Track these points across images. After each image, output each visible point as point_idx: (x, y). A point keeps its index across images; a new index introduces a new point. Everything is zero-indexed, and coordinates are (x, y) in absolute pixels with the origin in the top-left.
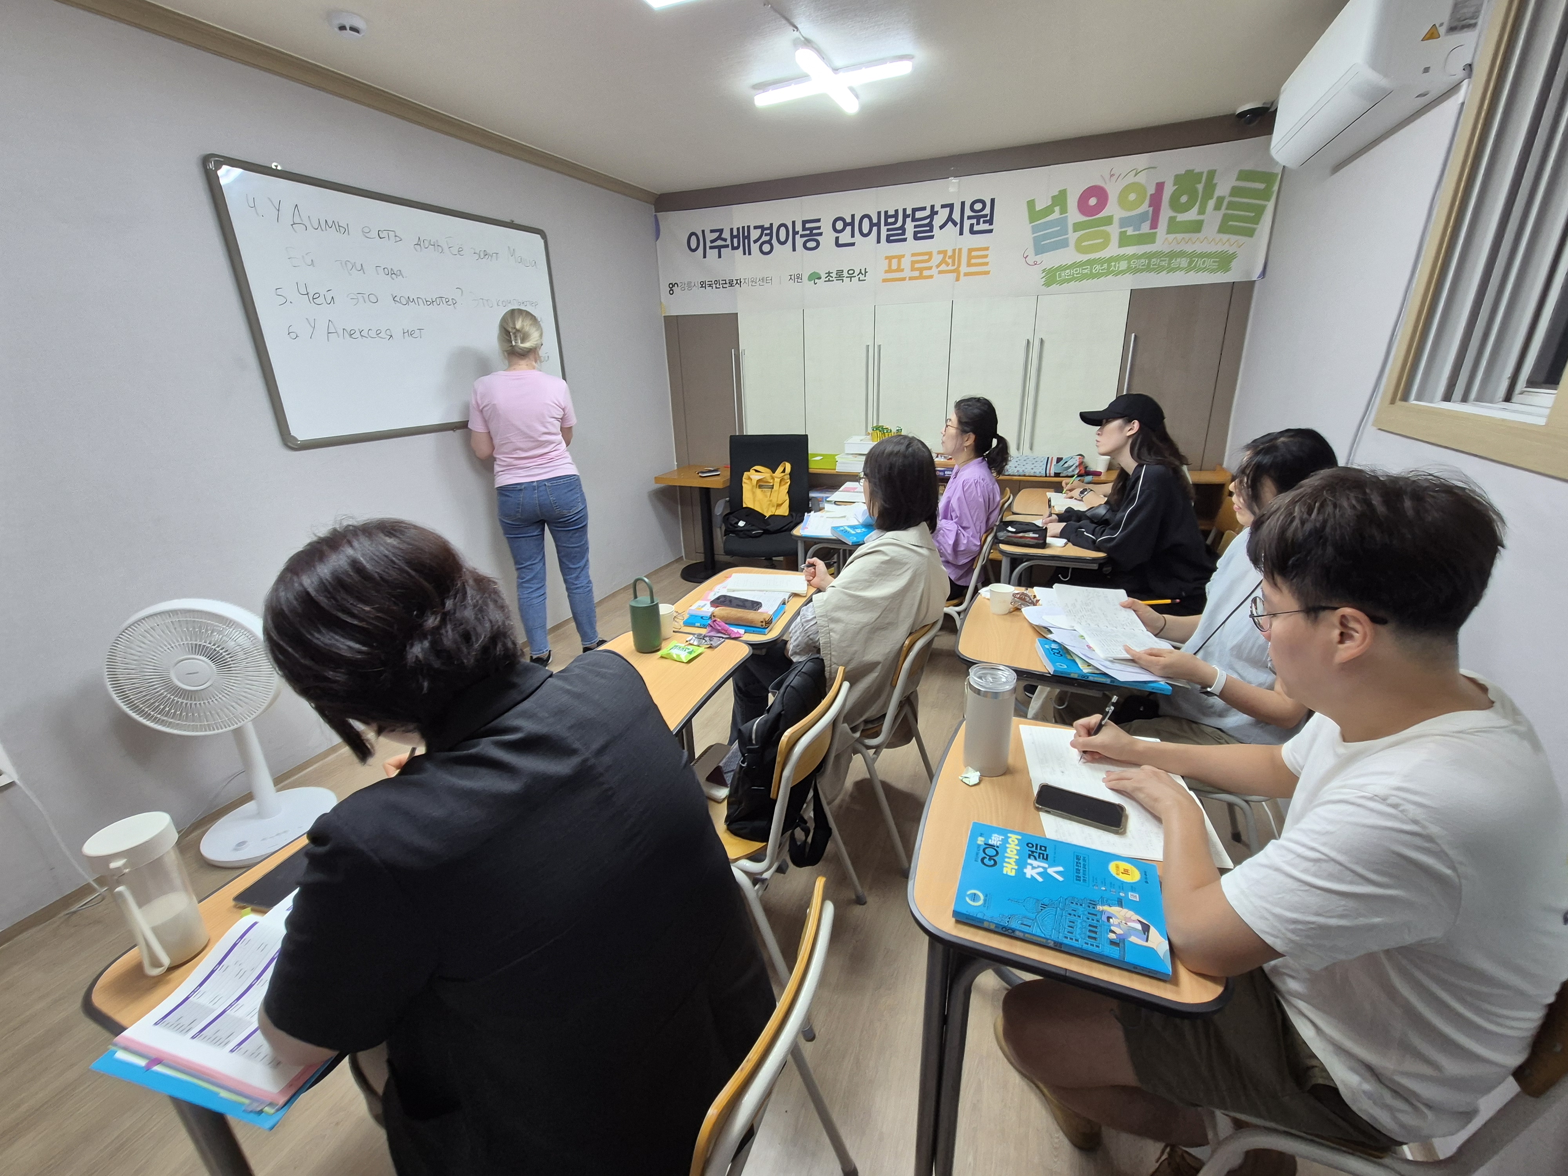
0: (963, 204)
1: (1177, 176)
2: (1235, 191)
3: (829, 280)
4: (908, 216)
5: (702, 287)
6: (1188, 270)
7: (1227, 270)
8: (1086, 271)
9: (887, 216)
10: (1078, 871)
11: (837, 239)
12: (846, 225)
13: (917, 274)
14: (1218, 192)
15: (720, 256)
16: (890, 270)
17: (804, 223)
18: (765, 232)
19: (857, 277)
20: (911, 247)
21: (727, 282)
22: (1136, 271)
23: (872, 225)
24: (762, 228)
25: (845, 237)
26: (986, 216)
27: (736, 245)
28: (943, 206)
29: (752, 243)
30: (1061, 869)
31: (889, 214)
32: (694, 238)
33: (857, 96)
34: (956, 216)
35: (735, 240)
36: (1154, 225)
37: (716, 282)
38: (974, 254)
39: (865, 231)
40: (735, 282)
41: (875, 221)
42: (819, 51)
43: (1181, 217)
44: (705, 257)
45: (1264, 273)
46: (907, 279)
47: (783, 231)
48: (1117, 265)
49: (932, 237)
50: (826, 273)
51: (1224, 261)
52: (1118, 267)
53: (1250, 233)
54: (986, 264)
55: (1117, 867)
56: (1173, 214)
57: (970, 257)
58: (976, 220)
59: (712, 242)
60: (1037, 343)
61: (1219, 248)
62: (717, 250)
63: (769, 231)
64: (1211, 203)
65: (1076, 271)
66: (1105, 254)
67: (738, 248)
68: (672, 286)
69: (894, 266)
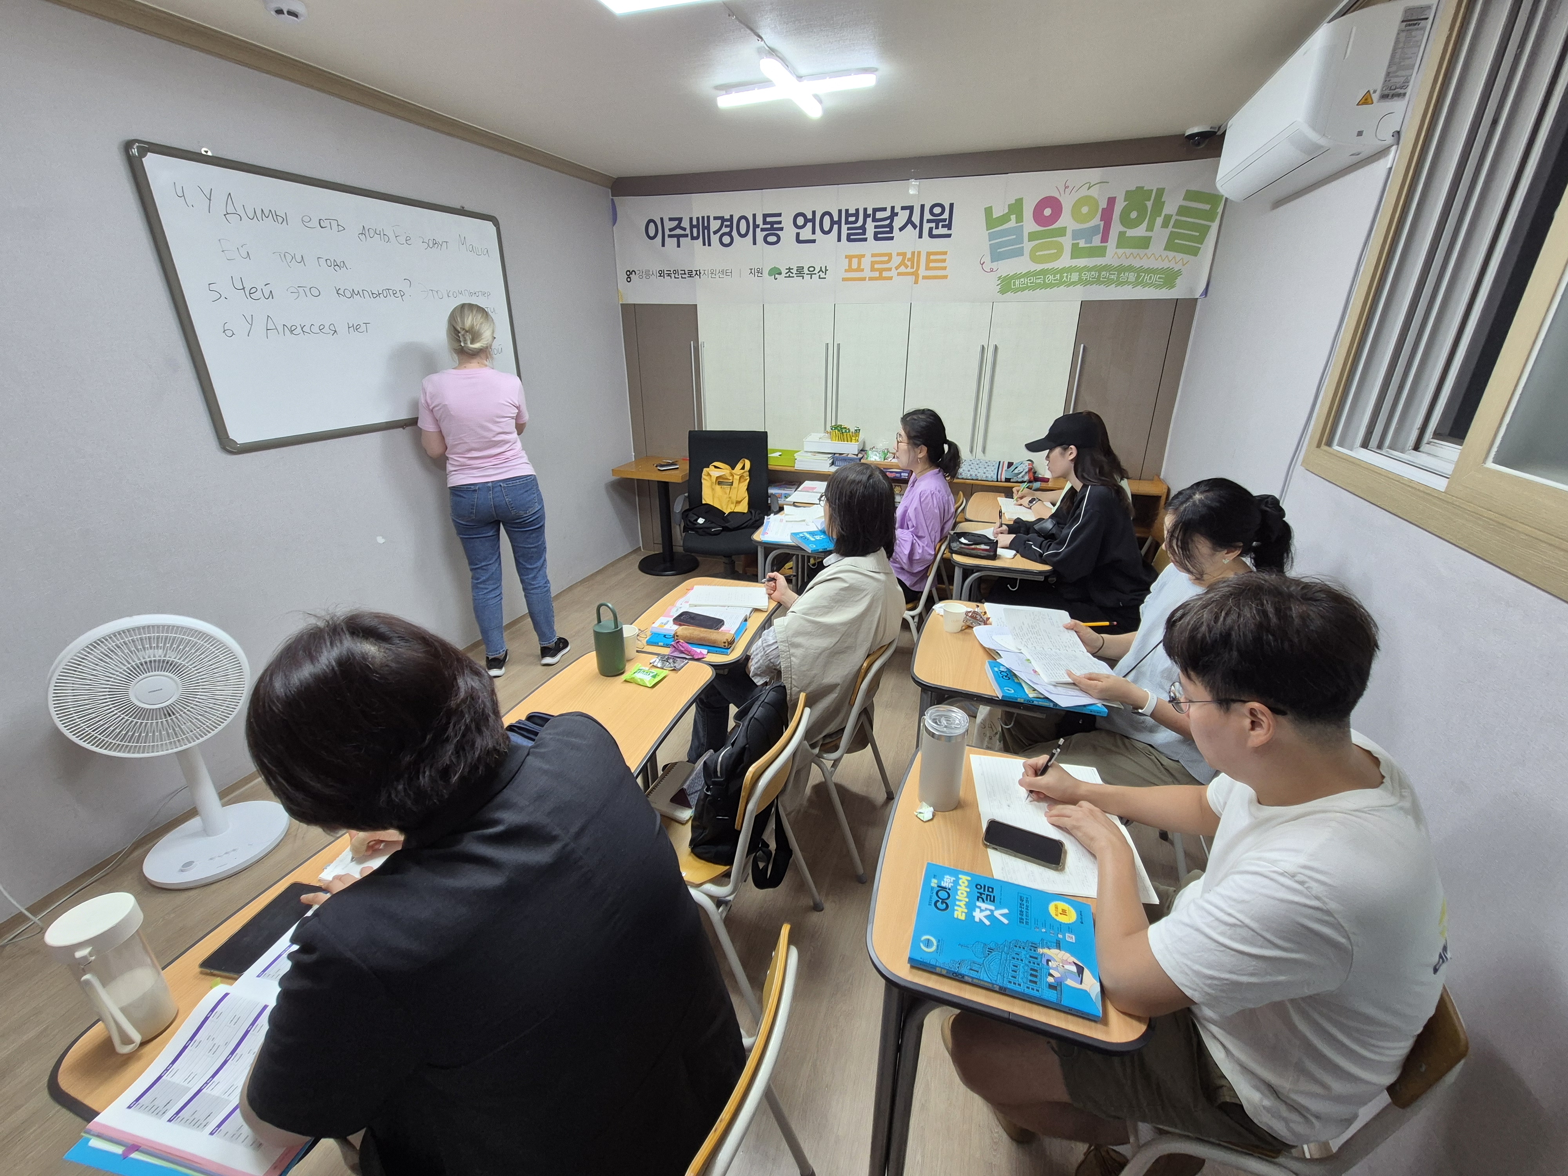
0: (923, 206)
1: (1127, 192)
2: (1182, 211)
3: (789, 277)
4: (869, 216)
5: (660, 276)
6: (1135, 284)
7: (1172, 286)
8: (1039, 281)
9: (848, 215)
10: (1021, 911)
11: (798, 234)
12: (807, 221)
13: (877, 274)
14: (1167, 210)
15: (679, 246)
16: (850, 269)
17: (765, 216)
18: (725, 223)
19: (818, 275)
20: (871, 247)
21: (687, 272)
22: (1086, 283)
23: (833, 223)
24: (722, 219)
25: (806, 234)
26: (945, 220)
27: (695, 234)
28: (903, 208)
29: (712, 233)
30: (1006, 911)
31: (850, 212)
32: (652, 225)
33: (820, 102)
34: (916, 219)
35: (695, 230)
36: (1105, 239)
37: (675, 272)
38: (932, 257)
39: (826, 227)
40: (694, 273)
41: (836, 218)
42: (783, 60)
43: (1130, 233)
44: (663, 245)
45: (1206, 292)
46: (867, 279)
47: (743, 222)
48: (1069, 277)
49: (892, 238)
50: (787, 269)
51: (1170, 277)
52: (1070, 278)
53: (1195, 252)
54: (945, 268)
55: (1056, 908)
56: (1123, 229)
57: (928, 261)
58: (934, 224)
59: (671, 230)
60: (991, 349)
61: (1166, 265)
62: (676, 239)
63: (729, 223)
64: (1159, 221)
65: (1030, 280)
66: (1058, 264)
67: (697, 238)
68: (629, 274)
69: (855, 265)
